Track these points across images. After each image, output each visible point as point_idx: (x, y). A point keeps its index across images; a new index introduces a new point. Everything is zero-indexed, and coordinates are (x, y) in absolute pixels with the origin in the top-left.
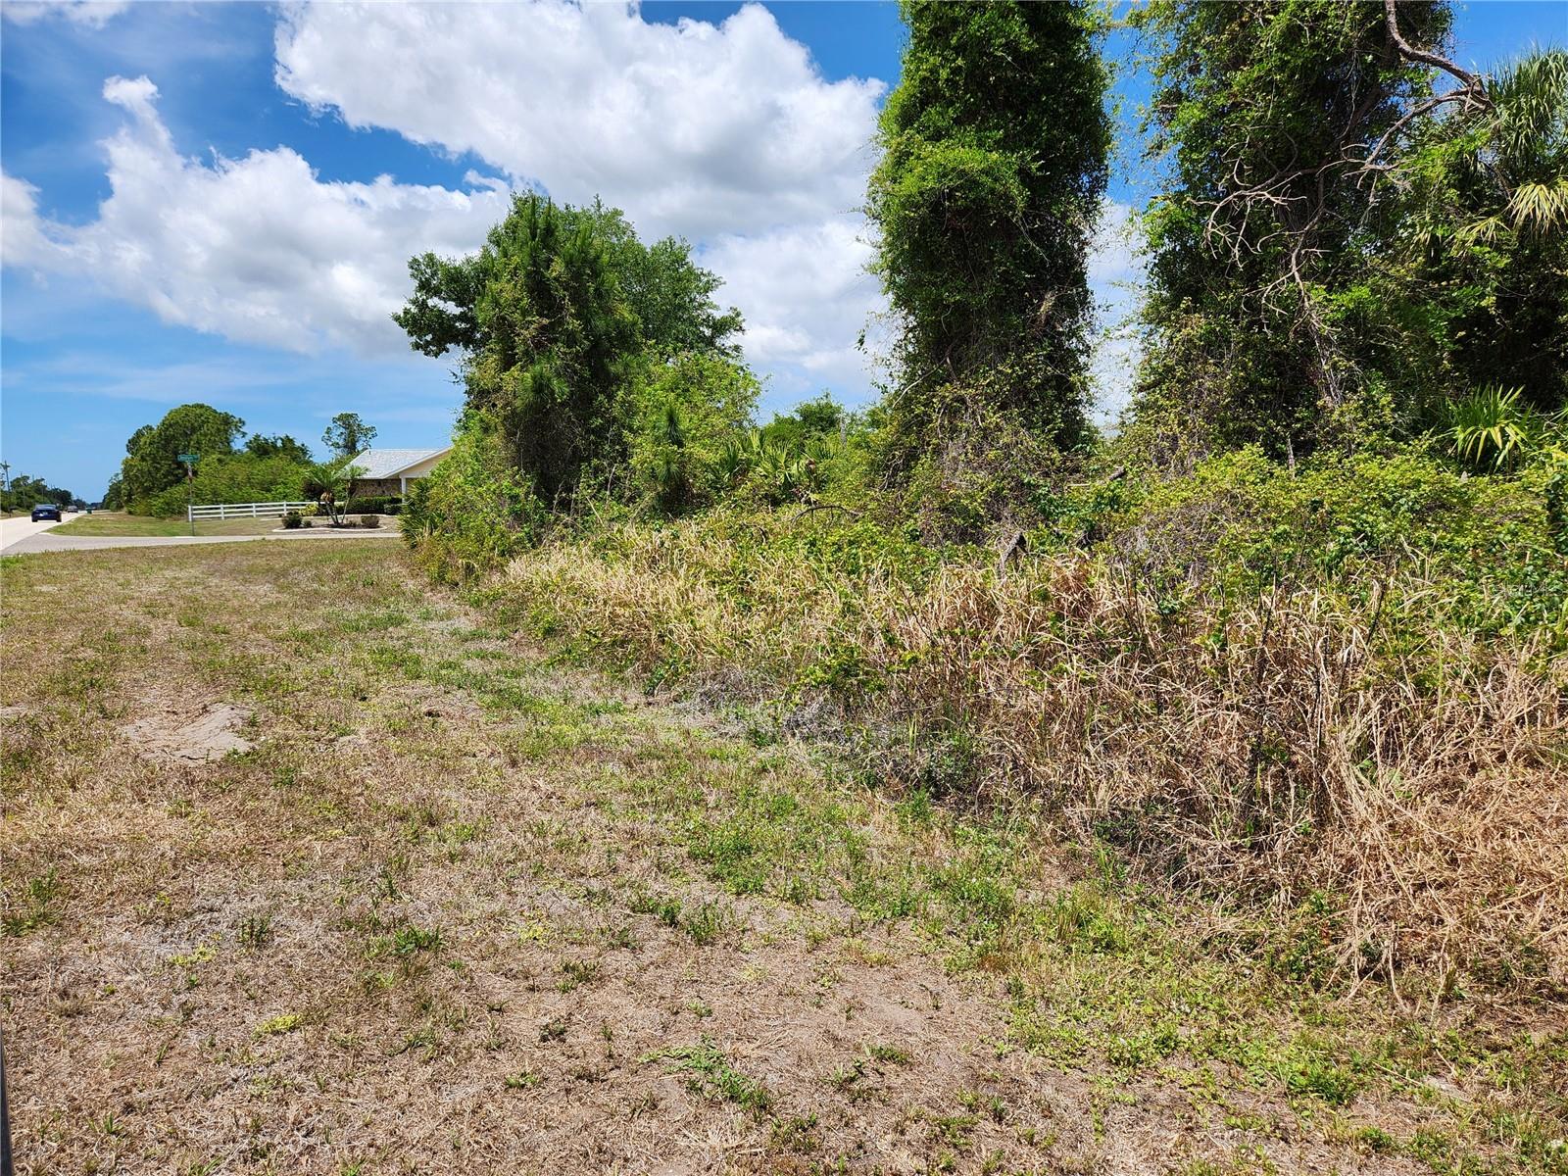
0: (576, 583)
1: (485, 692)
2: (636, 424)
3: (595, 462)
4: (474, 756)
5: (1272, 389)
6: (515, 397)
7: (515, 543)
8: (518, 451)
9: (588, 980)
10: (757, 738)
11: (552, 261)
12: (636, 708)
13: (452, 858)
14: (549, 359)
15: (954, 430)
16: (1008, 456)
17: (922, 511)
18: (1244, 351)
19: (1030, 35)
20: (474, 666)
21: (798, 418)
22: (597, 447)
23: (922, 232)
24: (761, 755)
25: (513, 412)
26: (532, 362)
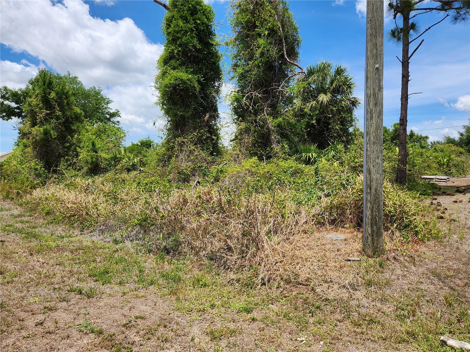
0: (58, 197)
1: (22, 234)
2: (81, 145)
3: (67, 157)
4: (17, 253)
5: (261, 142)
6: (37, 136)
7: (36, 184)
8: (38, 154)
9: (52, 310)
10: (116, 242)
11: (51, 93)
12: (77, 236)
13: (8, 283)
14: (50, 124)
15: (181, 150)
16: (197, 158)
17: (172, 174)
18: (255, 132)
19: (199, 44)
20: (19, 226)
21: (139, 144)
22: (67, 153)
23: (171, 95)
24: (117, 247)
25: (36, 140)
26: (43, 125)
